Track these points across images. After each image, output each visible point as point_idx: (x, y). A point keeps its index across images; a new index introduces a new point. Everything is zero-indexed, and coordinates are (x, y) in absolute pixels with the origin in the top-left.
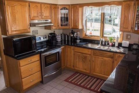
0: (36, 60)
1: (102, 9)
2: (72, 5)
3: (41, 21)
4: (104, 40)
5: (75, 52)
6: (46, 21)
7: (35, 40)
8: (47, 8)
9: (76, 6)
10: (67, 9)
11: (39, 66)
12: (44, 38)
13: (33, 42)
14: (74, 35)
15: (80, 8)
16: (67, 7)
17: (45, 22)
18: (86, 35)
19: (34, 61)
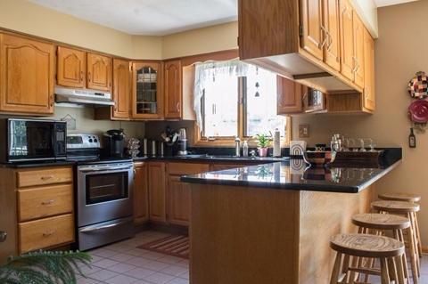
0: (63, 180)
1: (237, 68)
2: (165, 61)
3: (84, 93)
4: (246, 144)
5: (171, 175)
6: (96, 94)
7: (64, 131)
8: (101, 64)
9: (174, 62)
10: (153, 72)
11: (70, 199)
12: (91, 141)
13: (59, 136)
14: (171, 139)
15: (184, 68)
16: (155, 67)
17: (95, 96)
18: (203, 138)
19: (56, 181)
